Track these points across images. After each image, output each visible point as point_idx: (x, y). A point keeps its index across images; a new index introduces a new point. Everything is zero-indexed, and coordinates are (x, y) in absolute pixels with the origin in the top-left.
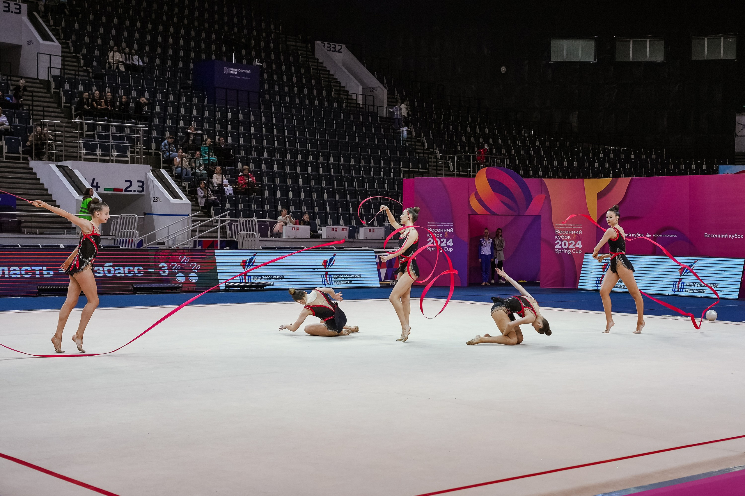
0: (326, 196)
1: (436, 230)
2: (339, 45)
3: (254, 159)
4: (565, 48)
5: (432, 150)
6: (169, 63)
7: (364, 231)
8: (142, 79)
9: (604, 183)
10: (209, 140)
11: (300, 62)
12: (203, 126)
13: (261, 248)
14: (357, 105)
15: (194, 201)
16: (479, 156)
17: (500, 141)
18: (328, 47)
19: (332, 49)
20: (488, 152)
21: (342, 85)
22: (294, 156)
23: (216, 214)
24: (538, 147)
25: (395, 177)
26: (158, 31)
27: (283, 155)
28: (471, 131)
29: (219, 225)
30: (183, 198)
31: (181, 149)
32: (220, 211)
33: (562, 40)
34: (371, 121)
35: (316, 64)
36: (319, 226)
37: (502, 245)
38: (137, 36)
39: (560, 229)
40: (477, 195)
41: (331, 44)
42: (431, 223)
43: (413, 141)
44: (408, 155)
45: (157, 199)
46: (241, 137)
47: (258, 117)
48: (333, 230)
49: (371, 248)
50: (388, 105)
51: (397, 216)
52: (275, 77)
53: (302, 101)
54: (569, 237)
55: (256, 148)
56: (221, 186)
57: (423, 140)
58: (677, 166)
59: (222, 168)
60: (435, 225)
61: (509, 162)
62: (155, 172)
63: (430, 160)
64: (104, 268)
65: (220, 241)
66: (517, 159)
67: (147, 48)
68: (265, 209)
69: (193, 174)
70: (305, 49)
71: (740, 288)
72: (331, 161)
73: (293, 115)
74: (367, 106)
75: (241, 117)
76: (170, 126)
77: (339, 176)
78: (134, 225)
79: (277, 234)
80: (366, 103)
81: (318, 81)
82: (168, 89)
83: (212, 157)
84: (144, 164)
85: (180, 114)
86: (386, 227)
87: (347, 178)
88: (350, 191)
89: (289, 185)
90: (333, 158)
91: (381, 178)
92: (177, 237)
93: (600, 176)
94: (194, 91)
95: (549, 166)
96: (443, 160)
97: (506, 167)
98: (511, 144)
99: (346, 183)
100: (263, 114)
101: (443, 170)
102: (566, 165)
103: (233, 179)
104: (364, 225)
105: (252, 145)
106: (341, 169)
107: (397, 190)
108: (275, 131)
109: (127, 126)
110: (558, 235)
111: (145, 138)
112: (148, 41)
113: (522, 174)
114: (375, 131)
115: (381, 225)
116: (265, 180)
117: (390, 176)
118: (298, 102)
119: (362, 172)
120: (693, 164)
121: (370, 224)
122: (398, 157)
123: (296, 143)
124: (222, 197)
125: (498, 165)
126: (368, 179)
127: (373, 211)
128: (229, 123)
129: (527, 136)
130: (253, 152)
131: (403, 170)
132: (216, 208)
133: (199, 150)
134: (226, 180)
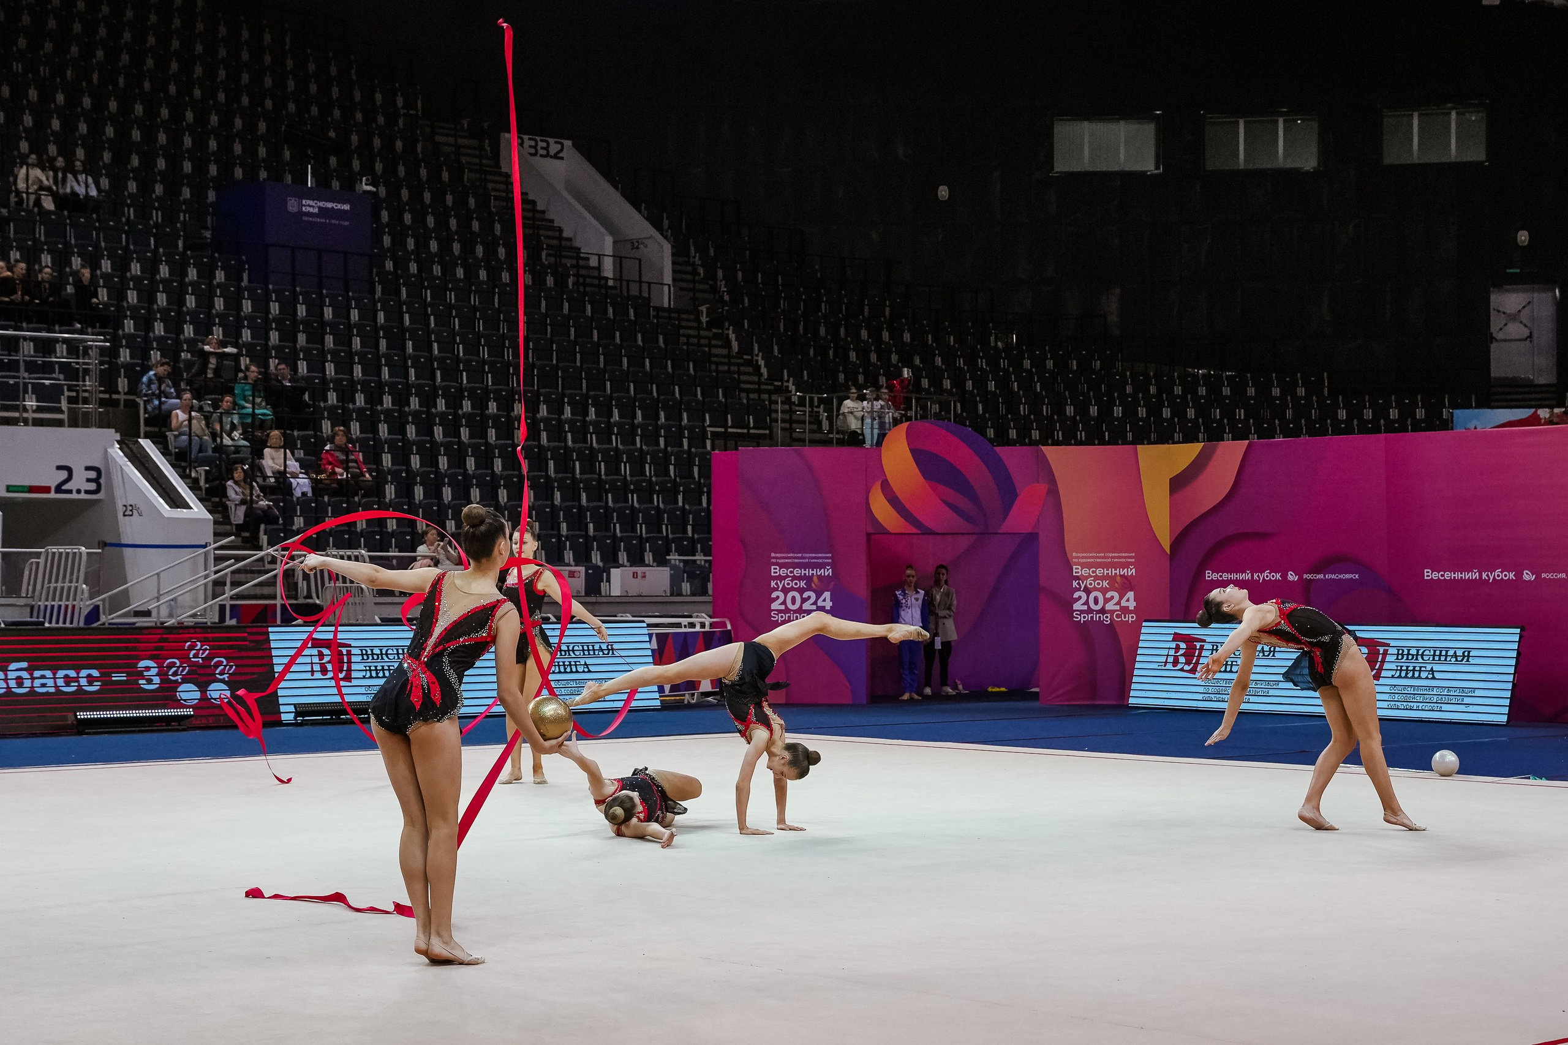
1: (791, 572)
2: (556, 142)
3: (360, 411)
4: (1086, 141)
5: (780, 384)
6: (159, 189)
7: (622, 576)
8: (96, 228)
9: (1185, 454)
10: (253, 368)
11: (466, 183)
12: (239, 335)
13: (379, 621)
14: (599, 282)
15: (218, 512)
17: (939, 361)
18: (531, 147)
19: (541, 152)
20: (910, 387)
21: (565, 235)
22: (454, 403)
23: (271, 544)
24: (1029, 372)
25: (693, 450)
26: (133, 116)
27: (428, 401)
28: (869, 338)
29: (280, 569)
30: (192, 505)
31: (187, 390)
32: (282, 535)
33: (1078, 123)
34: (633, 318)
35: (503, 188)
37: (950, 605)
38: (83, 128)
39: (1083, 566)
40: (886, 487)
41: (538, 138)
42: (780, 554)
43: (735, 364)
44: (723, 397)
45: (131, 508)
46: (328, 361)
47: (369, 314)
49: (638, 617)
50: (674, 280)
51: (698, 539)
52: (408, 218)
53: (470, 274)
54: (1105, 584)
55: (365, 384)
56: (282, 476)
57: (757, 361)
58: (1355, 412)
59: (284, 435)
60: (789, 561)
61: (961, 408)
62: (128, 446)
63: (773, 407)
64: (6, 675)
65: (282, 605)
66: (980, 402)
67: (107, 157)
68: (387, 528)
69: (215, 450)
70: (477, 152)
71: (1511, 698)
72: (541, 414)
73: (450, 307)
74: (625, 283)
75: (328, 313)
76: (162, 337)
77: (560, 448)
78: (79, 571)
80: (621, 275)
82: (155, 252)
83: (260, 408)
84: (100, 426)
85: (185, 309)
86: (673, 567)
87: (580, 453)
88: (587, 483)
89: (443, 471)
90: (545, 406)
91: (660, 451)
92: (179, 598)
93: (1176, 439)
94: (216, 255)
95: (1056, 417)
96: (805, 406)
97: (954, 422)
98: (964, 365)
99: (577, 463)
100: (379, 304)
101: (805, 429)
102: (1096, 414)
103: (311, 460)
104: (621, 562)
105: (355, 378)
106: (566, 432)
107: (697, 479)
108: (410, 344)
109: (60, 339)
110: (1079, 580)
111: (102, 367)
112: (109, 140)
113: (992, 436)
114: (643, 340)
115: (661, 561)
116: (387, 460)
117: (681, 445)
118: (462, 277)
119: (614, 437)
120: (1392, 408)
121: (637, 560)
122: (699, 400)
123: (458, 371)
124: (284, 500)
125: (934, 417)
126: (630, 453)
127: (642, 530)
128: (301, 328)
129: (1002, 348)
130: (356, 395)
131: (711, 432)
132: (270, 527)
133: (231, 393)
134: (295, 461)
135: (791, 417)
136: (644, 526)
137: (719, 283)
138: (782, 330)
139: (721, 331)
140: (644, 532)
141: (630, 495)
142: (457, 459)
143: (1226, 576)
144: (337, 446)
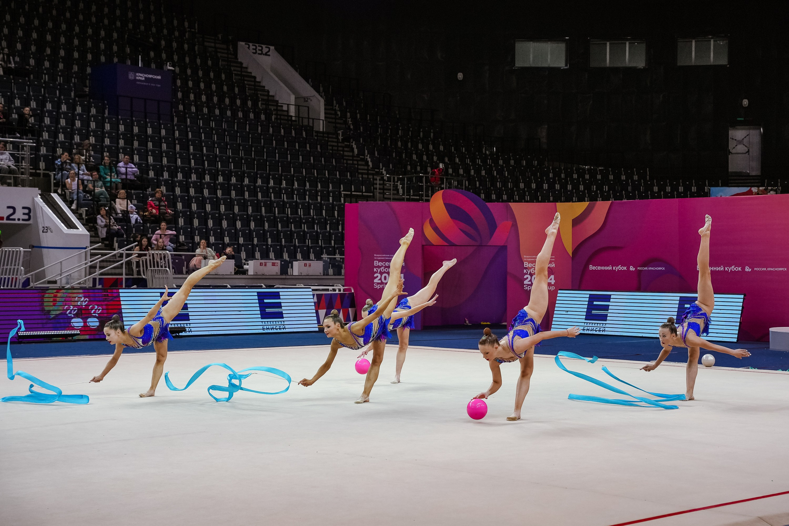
0: (252, 225)
1: (384, 264)
2: (266, 47)
3: (166, 181)
4: (531, 51)
5: (378, 170)
6: (61, 66)
7: (299, 265)
8: (28, 85)
9: (580, 207)
11: (220, 67)
13: (175, 287)
14: (288, 118)
15: (93, 231)
16: (433, 177)
17: (457, 160)
18: (253, 49)
19: (258, 52)
20: (443, 173)
21: (271, 94)
22: (214, 177)
23: (120, 247)
24: (502, 166)
25: (335, 203)
26: (47, 28)
27: (201, 176)
28: (422, 148)
29: (124, 260)
30: (79, 227)
32: (125, 243)
33: (528, 43)
34: (305, 136)
35: (239, 69)
36: (244, 260)
38: (20, 33)
39: (527, 262)
40: (432, 222)
41: (257, 45)
42: (378, 255)
43: (356, 160)
44: (350, 176)
45: (46, 228)
46: (149, 155)
47: (170, 132)
48: (261, 264)
49: (307, 286)
50: (325, 117)
51: (337, 247)
52: (190, 84)
53: (223, 112)
55: (169, 168)
56: (126, 213)
57: (367, 159)
58: (662, 188)
59: (127, 192)
60: (382, 258)
61: (468, 184)
62: (45, 197)
63: (375, 182)
65: (126, 279)
66: (478, 181)
67: (33, 48)
68: (180, 240)
70: (226, 51)
71: (739, 330)
72: (258, 184)
73: (212, 129)
74: (301, 119)
75: (150, 131)
76: (63, 142)
77: (268, 201)
78: (19, 260)
80: (299, 114)
81: (242, 90)
82: (59, 98)
83: (114, 178)
84: (30, 186)
85: (75, 128)
86: (325, 261)
87: (278, 203)
88: (281, 219)
89: (208, 212)
90: (260, 180)
91: (318, 203)
92: (72, 275)
93: (574, 200)
94: (91, 100)
95: (515, 189)
96: (391, 182)
97: (465, 190)
98: (470, 162)
99: (276, 209)
100: (176, 127)
101: (391, 193)
102: (535, 188)
103: (141, 205)
104: (298, 258)
105: (164, 164)
106: (271, 193)
107: (336, 217)
108: (191, 148)
109: (9, 141)
110: (527, 269)
111: (32, 156)
112: (34, 40)
113: (483, 198)
114: (310, 148)
115: (318, 258)
116: (180, 206)
117: (329, 200)
118: (218, 114)
119: (295, 196)
120: (680, 186)
121: (306, 257)
122: (338, 178)
123: (216, 162)
124: (127, 226)
125: (455, 188)
126: (303, 204)
127: (309, 242)
128: (136, 139)
129: (488, 154)
130: (164, 173)
131: (344, 194)
132: (119, 239)
133: (98, 170)
134: (132, 205)
135: (383, 187)
136: (310, 240)
137: (348, 119)
138: (379, 144)
139: (349, 144)
140: (310, 243)
141: (303, 225)
142: (216, 206)
143: (599, 268)
144: (157, 199)
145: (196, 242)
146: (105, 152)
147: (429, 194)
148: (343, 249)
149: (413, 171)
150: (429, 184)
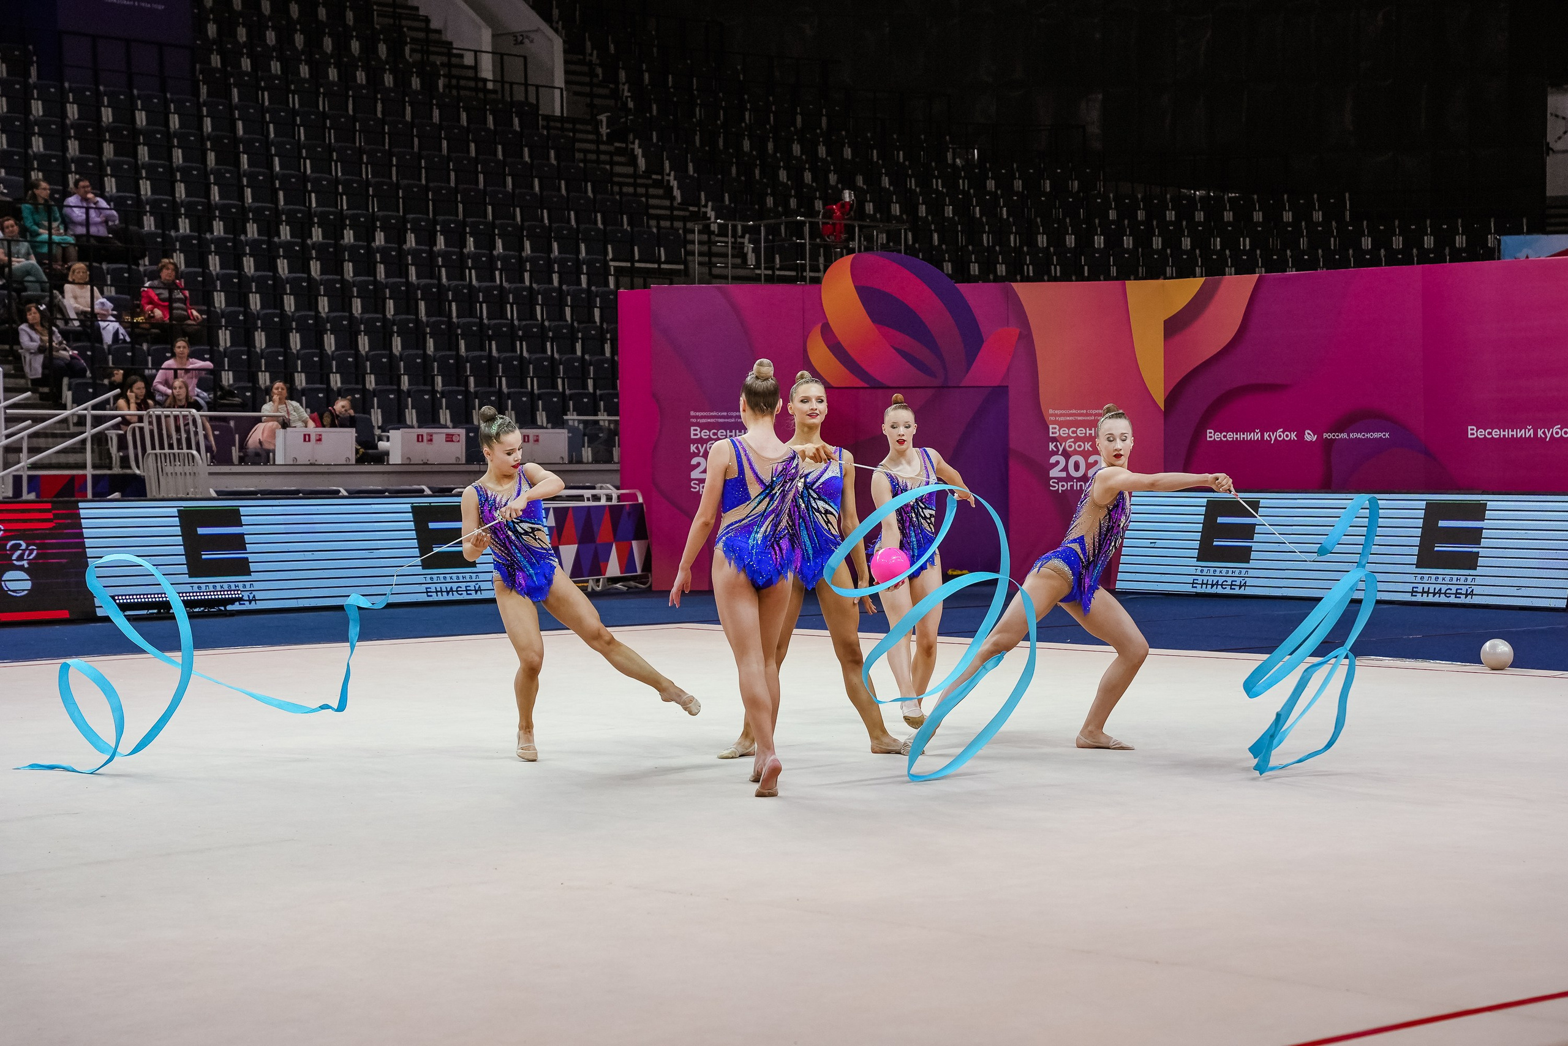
0: (397, 344)
1: (713, 434)
3: (185, 240)
5: (696, 209)
9: (1182, 291)
13: (214, 495)
14: (476, 84)
15: (8, 363)
16: (828, 223)
17: (886, 182)
20: (853, 213)
21: (434, 25)
22: (302, 230)
23: (77, 401)
24: (994, 195)
25: (593, 288)
27: (269, 228)
28: (802, 154)
29: (89, 432)
32: (91, 390)
34: (518, 129)
36: (379, 428)
39: (1062, 425)
40: (827, 332)
42: (699, 413)
43: (642, 185)
44: (628, 225)
46: (142, 178)
47: (192, 120)
48: (420, 438)
50: (567, 82)
51: (601, 395)
53: (318, 72)
54: (1086, 445)
55: (190, 207)
57: (668, 181)
58: (1382, 241)
59: (90, 268)
60: (710, 420)
61: (913, 237)
63: (689, 237)
65: (94, 476)
66: (936, 231)
72: (408, 245)
73: (294, 113)
74: (507, 86)
75: (141, 118)
77: (432, 286)
79: (257, 454)
80: (502, 76)
81: (364, 17)
83: (59, 235)
86: (571, 430)
87: (457, 291)
88: (467, 328)
89: (290, 314)
90: (413, 235)
91: (554, 290)
93: (1168, 274)
95: (1025, 249)
96: (727, 236)
97: (906, 253)
98: (916, 187)
99: (454, 304)
100: (205, 109)
101: (728, 264)
102: (1073, 245)
103: (126, 300)
105: (178, 200)
106: (439, 267)
107: (598, 324)
108: (244, 158)
110: (1057, 441)
113: (950, 272)
114: (530, 156)
115: (557, 421)
116: (220, 300)
117: (579, 283)
118: (307, 76)
119: (497, 273)
120: (1427, 235)
121: (527, 421)
122: (599, 229)
123: (306, 192)
124: (92, 349)
125: (882, 248)
126: (517, 293)
127: (533, 384)
128: (107, 137)
129: (960, 166)
130: (180, 220)
131: (615, 267)
132: (76, 381)
133: (18, 216)
134: (104, 300)
135: (710, 248)
136: (535, 380)
137: (621, 86)
138: (698, 144)
139: (624, 145)
140: (535, 387)
141: (518, 343)
142: (307, 298)
143: (1231, 436)
144: (162, 282)
145: (263, 387)
146: (33, 169)
147: (818, 266)
148: (616, 400)
149: (780, 209)
150: (818, 240)
